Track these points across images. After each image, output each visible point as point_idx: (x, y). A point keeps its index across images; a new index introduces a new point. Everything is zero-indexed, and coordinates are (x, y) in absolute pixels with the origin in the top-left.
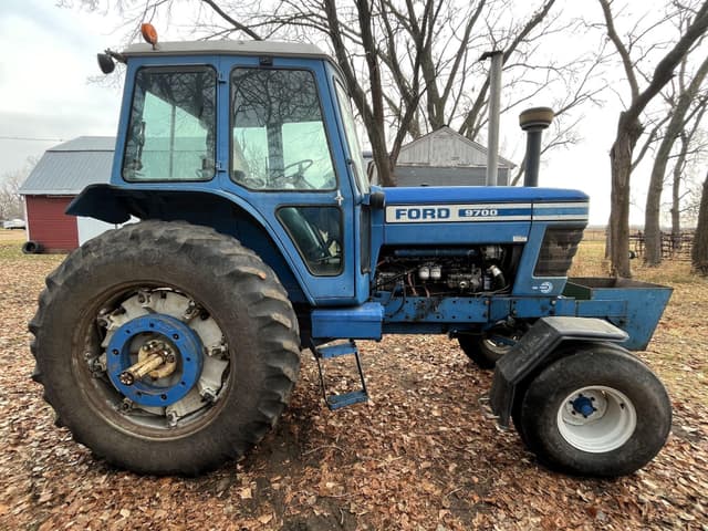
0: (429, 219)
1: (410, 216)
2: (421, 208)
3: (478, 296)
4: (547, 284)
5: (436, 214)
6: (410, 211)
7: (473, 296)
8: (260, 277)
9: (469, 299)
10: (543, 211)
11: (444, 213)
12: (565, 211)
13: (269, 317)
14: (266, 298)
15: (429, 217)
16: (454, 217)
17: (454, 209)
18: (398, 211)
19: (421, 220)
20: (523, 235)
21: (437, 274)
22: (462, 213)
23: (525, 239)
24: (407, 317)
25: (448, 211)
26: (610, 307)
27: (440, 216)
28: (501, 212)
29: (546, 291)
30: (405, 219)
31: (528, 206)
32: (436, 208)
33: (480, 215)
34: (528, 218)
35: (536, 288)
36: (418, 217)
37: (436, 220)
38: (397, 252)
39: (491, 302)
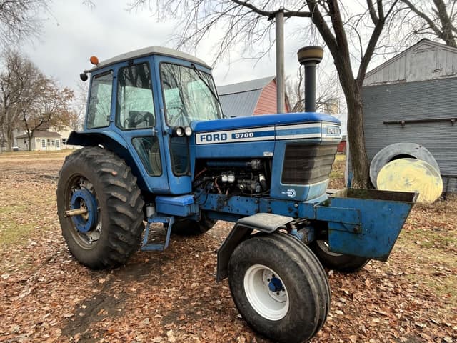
0: (217, 141)
1: (207, 140)
2: (212, 134)
3: (253, 196)
4: (291, 190)
5: (220, 137)
6: (207, 136)
7: (249, 196)
8: (112, 174)
9: (246, 198)
10: (282, 133)
11: (224, 137)
12: (298, 132)
13: (110, 194)
14: (113, 185)
15: (217, 139)
16: (230, 139)
17: (229, 133)
18: (201, 136)
19: (213, 142)
20: (270, 151)
21: (231, 179)
22: (234, 136)
23: (271, 154)
24: (213, 207)
25: (226, 135)
26: (344, 214)
27: (222, 139)
28: (256, 134)
29: (292, 196)
30: (205, 141)
31: (272, 129)
32: (220, 133)
33: (244, 137)
34: (272, 138)
35: (283, 193)
36: (211, 140)
37: (221, 141)
38: (208, 164)
39: (259, 202)
